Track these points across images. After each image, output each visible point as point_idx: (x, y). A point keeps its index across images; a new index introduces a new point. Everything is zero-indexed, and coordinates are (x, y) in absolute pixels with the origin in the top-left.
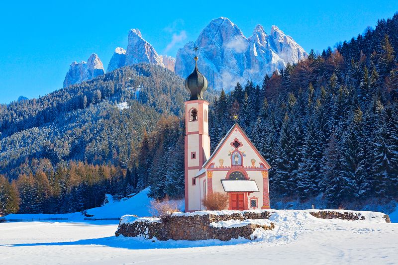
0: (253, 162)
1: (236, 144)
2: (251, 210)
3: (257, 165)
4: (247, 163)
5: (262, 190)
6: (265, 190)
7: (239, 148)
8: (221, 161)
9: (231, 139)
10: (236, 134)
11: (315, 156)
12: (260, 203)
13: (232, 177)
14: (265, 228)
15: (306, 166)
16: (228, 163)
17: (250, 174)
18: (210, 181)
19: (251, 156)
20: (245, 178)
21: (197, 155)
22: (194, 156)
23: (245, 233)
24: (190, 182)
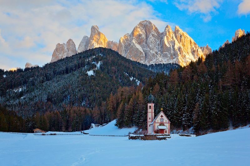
0: (166, 121)
1: (162, 116)
2: (165, 134)
3: (167, 122)
4: (164, 121)
5: (168, 129)
6: (169, 129)
7: (163, 117)
8: (158, 121)
9: (160, 115)
10: (162, 114)
11: (190, 111)
12: (168, 132)
13: (160, 125)
14: (168, 138)
15: (186, 115)
16: (159, 121)
17: (165, 124)
18: (155, 126)
19: (165, 119)
20: (164, 125)
21: (151, 119)
22: (150, 119)
23: (164, 139)
24: (149, 126)
